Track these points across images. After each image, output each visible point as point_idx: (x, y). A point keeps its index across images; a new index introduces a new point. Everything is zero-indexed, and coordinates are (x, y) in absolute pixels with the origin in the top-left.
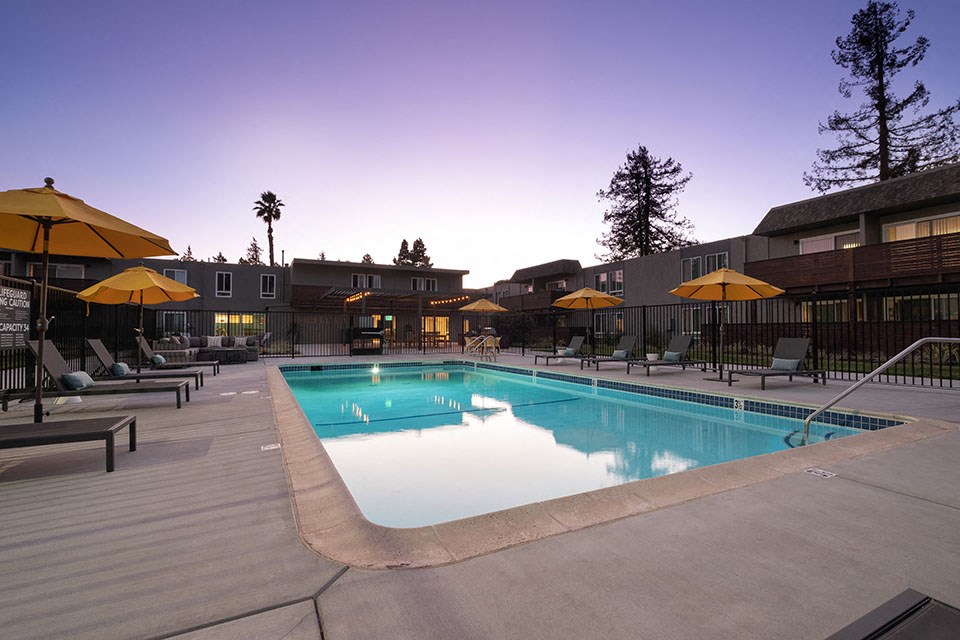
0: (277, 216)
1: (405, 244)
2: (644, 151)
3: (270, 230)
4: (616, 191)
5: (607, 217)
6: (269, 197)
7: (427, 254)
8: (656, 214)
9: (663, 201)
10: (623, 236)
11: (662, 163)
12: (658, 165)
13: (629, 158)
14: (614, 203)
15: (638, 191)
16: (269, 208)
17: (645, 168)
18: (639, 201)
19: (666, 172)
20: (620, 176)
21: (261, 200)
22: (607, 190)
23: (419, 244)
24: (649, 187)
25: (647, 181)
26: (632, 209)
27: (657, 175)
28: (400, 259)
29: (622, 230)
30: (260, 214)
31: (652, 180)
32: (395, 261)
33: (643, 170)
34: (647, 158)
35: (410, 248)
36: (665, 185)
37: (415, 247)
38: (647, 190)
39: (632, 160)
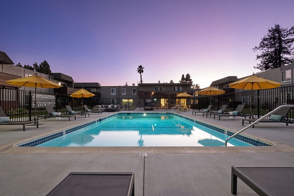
0: (143, 72)
1: (183, 76)
2: (278, 26)
3: (141, 76)
4: (263, 45)
5: (258, 57)
6: (141, 67)
7: (191, 78)
8: (285, 52)
9: (290, 46)
10: (267, 64)
11: (288, 30)
12: (286, 31)
13: (270, 31)
14: (262, 51)
15: (275, 44)
16: (140, 70)
17: (278, 33)
18: (275, 48)
19: (290, 33)
20: (265, 39)
21: (138, 68)
22: (258, 46)
23: (188, 76)
24: (280, 41)
25: (280, 39)
26: (271, 52)
27: (285, 35)
28: (182, 81)
29: (267, 61)
30: (138, 72)
31: (283, 39)
32: (180, 81)
33: (277, 35)
34: (279, 29)
35: (185, 77)
36: (290, 39)
37: (187, 77)
38: (280, 43)
39: (271, 31)
